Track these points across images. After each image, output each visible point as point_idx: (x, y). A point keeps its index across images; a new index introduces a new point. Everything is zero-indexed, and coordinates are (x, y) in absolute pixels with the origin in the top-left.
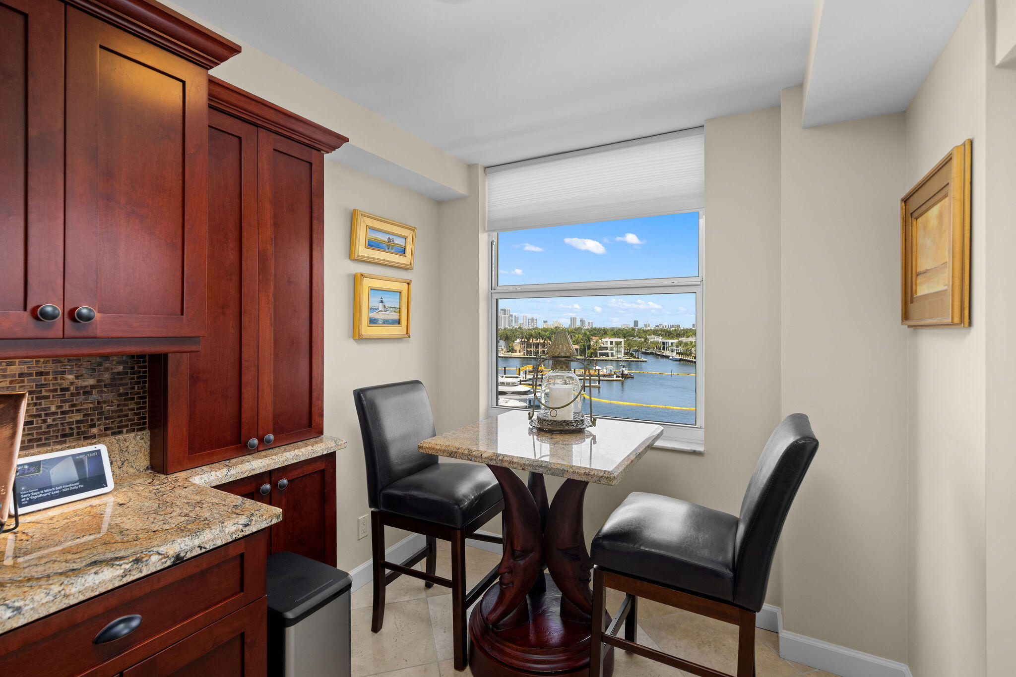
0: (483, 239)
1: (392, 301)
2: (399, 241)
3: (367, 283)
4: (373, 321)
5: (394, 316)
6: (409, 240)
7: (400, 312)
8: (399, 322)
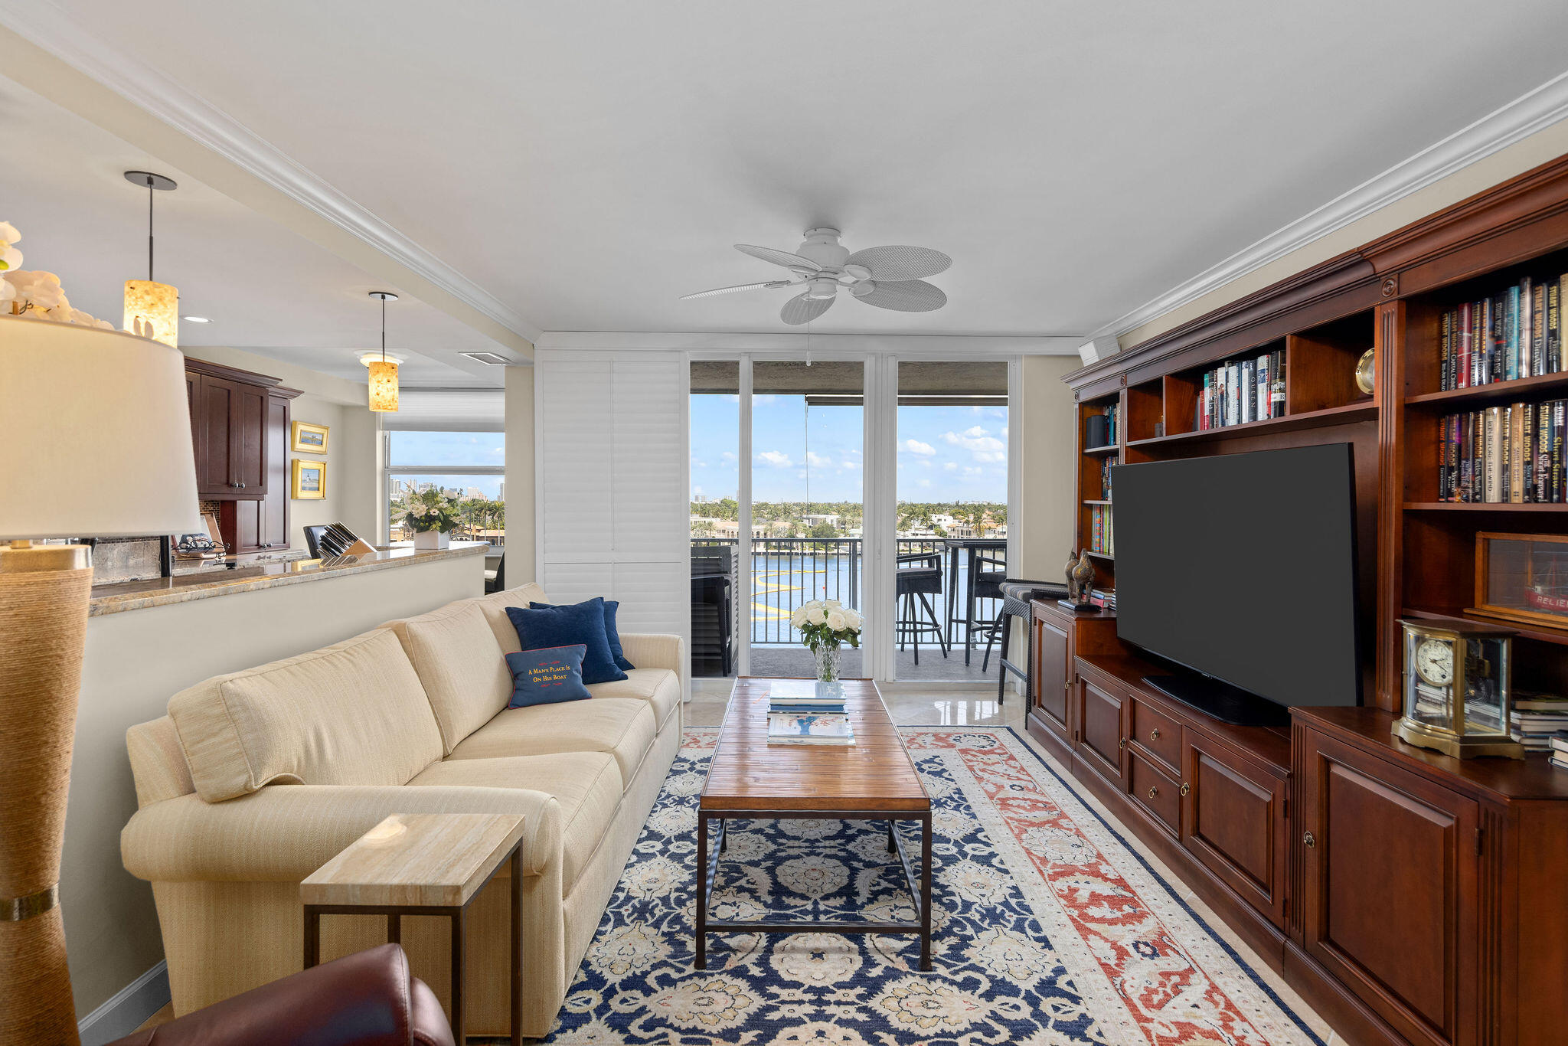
0: (379, 434)
1: (314, 476)
2: (319, 437)
3: (301, 465)
4: (304, 489)
5: (315, 485)
6: (325, 436)
7: (319, 483)
8: (318, 490)
